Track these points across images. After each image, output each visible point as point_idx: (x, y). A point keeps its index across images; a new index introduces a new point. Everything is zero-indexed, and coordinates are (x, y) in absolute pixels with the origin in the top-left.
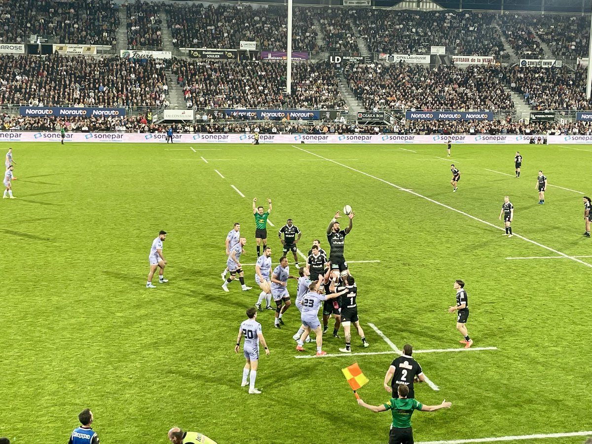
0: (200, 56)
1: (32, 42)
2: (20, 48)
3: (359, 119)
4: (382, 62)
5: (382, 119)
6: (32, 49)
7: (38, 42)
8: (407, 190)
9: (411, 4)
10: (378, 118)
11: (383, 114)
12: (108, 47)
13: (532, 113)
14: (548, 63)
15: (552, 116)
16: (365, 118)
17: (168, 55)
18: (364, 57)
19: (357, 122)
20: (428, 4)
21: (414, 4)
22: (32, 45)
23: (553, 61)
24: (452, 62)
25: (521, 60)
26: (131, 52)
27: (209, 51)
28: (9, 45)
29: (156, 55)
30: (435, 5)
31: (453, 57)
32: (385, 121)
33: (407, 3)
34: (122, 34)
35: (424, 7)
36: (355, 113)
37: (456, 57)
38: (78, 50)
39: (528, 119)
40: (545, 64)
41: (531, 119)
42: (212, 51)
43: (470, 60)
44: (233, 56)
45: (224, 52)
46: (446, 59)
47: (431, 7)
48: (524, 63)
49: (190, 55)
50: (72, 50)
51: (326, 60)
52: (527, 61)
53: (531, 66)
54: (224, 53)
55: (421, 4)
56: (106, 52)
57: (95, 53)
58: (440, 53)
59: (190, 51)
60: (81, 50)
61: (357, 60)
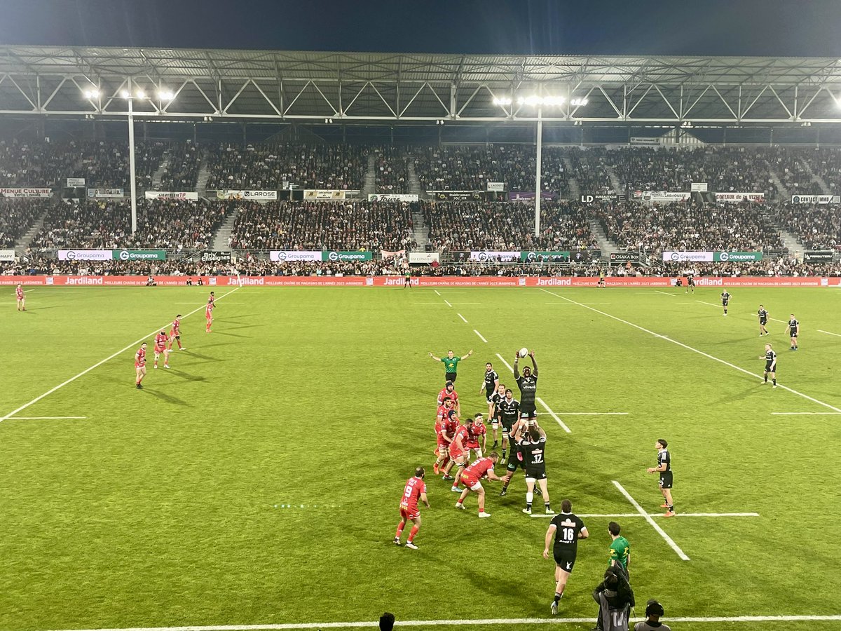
0: (446, 198)
1: (284, 188)
2: (272, 195)
3: (612, 260)
4: (637, 201)
5: (638, 260)
6: (283, 195)
7: (291, 188)
8: (663, 337)
9: (669, 139)
10: (633, 259)
11: (638, 255)
12: (356, 192)
13: (807, 253)
14: (825, 199)
15: (829, 256)
16: (619, 259)
17: (414, 198)
18: (618, 196)
19: (610, 264)
20: (688, 139)
21: (673, 139)
22: (284, 191)
23: (830, 197)
24: (714, 198)
25: (793, 196)
26: (378, 196)
27: (456, 193)
28: (263, 192)
29: (403, 198)
30: (696, 139)
31: (717, 194)
32: (640, 263)
33: (665, 139)
34: (370, 178)
35: (684, 142)
36: (607, 255)
37: (719, 194)
38: (327, 195)
39: (802, 260)
40: (821, 199)
41: (805, 259)
42: (459, 193)
43: (735, 197)
44: (481, 198)
45: (471, 193)
46: (708, 196)
47: (692, 142)
48: (797, 199)
49: (437, 198)
50: (321, 195)
51: (577, 200)
52: (800, 197)
53: (805, 202)
54: (471, 195)
55: (680, 139)
56: (354, 196)
57: (344, 197)
58: (702, 190)
59: (437, 193)
60: (330, 195)
61: (611, 199)
